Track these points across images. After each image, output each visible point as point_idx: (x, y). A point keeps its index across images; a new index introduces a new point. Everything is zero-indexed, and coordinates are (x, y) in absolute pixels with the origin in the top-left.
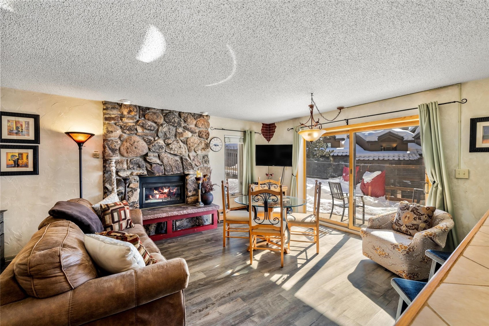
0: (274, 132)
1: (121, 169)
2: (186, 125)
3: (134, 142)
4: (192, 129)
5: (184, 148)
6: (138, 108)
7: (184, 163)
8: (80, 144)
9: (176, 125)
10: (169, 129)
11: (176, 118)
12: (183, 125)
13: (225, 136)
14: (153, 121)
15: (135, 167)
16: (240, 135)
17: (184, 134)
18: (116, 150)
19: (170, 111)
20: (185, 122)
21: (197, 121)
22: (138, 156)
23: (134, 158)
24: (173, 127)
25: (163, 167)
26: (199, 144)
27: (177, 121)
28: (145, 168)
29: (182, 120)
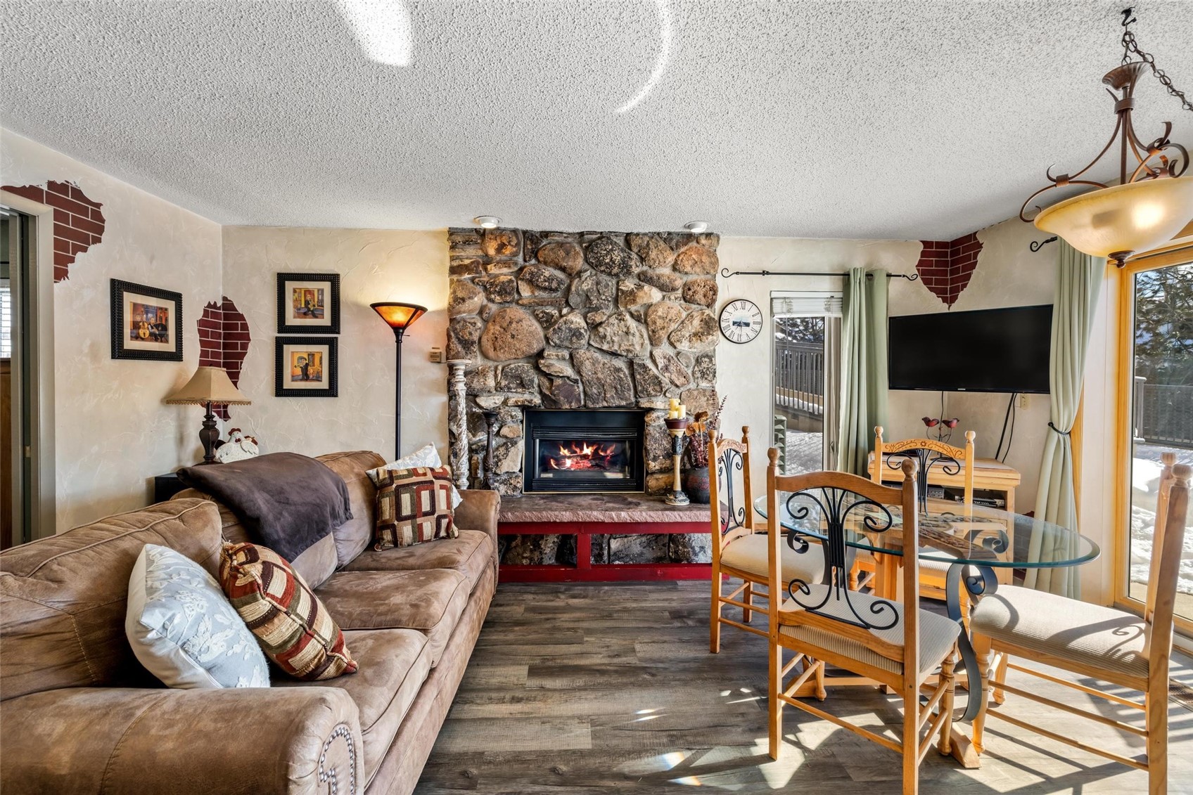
0: (973, 266)
1: (482, 390)
2: (645, 268)
3: (511, 323)
4: (665, 280)
5: (637, 334)
6: (521, 236)
7: (638, 377)
8: (398, 329)
9: (615, 270)
10: (598, 283)
11: (616, 253)
12: (636, 270)
13: (774, 295)
14: (557, 265)
15: (511, 385)
16: (828, 287)
17: (640, 294)
18: (473, 343)
19: (601, 233)
20: (642, 260)
21: (679, 256)
22: (520, 357)
23: (512, 361)
24: (608, 278)
25: (581, 388)
26: (683, 322)
27: (618, 259)
28: (537, 388)
29: (634, 256)
